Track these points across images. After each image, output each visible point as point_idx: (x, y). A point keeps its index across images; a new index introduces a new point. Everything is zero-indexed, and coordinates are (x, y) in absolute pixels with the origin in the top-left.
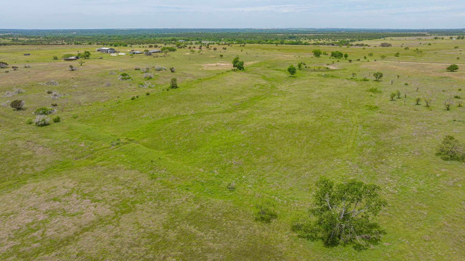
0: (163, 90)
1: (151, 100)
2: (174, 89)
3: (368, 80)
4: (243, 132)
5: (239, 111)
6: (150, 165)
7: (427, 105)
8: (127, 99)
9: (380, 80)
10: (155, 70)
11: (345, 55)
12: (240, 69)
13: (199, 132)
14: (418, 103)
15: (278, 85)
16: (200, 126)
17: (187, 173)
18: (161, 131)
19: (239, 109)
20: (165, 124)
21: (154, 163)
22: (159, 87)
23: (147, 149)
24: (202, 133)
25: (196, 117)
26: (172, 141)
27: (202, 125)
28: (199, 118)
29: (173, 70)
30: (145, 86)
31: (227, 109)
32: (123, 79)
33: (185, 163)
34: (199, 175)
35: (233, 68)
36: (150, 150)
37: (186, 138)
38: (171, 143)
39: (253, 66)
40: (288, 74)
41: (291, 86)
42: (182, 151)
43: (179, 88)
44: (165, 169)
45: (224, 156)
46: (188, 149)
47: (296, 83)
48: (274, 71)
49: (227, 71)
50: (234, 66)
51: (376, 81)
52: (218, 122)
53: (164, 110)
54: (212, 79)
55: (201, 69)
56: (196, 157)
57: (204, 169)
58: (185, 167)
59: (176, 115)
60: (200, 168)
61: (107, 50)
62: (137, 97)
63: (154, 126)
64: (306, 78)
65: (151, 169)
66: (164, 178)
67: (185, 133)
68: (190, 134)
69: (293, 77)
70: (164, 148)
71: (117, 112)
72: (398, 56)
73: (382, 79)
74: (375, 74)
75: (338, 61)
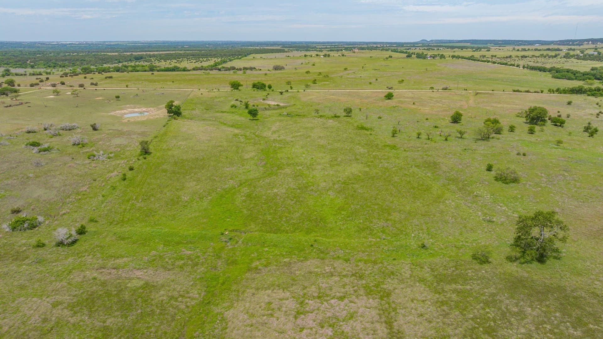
0: (139, 159)
2: (148, 156)
3: (339, 117)
5: (282, 172)
7: (428, 138)
9: (350, 115)
11: (268, 86)
12: (179, 116)
14: (419, 137)
16: (278, 197)
19: (275, 168)
29: (96, 127)
30: (101, 157)
31: (261, 171)
35: (169, 115)
39: (185, 109)
48: (222, 114)
49: (169, 121)
52: (286, 188)
69: (255, 120)
72: (316, 83)
73: (353, 114)
74: (344, 110)
75: (268, 94)
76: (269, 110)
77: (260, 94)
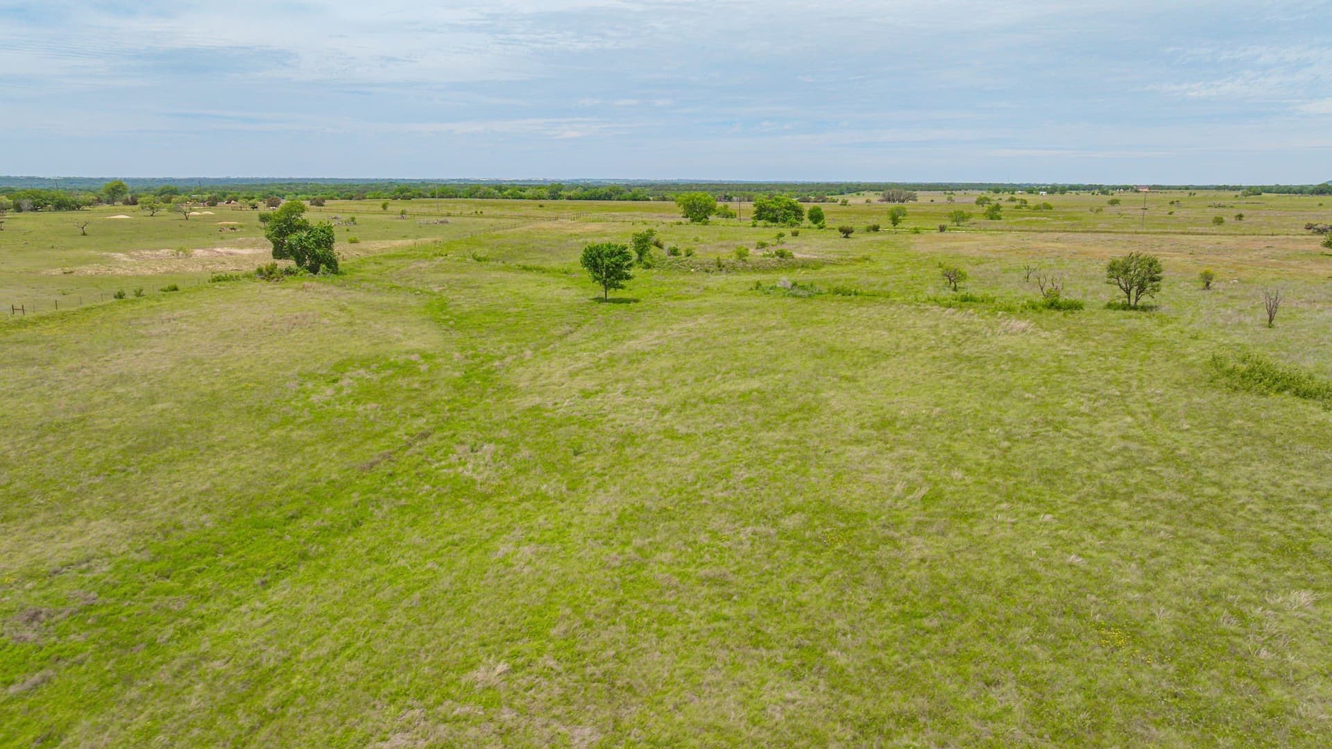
3: (1075, 307)
9: (1145, 299)
11: (811, 212)
12: (314, 270)
15: (521, 362)
35: (274, 263)
40: (587, 288)
41: (612, 361)
47: (643, 338)
48: (510, 276)
49: (218, 279)
50: (279, 253)
51: (1126, 307)
64: (690, 303)
69: (614, 301)
72: (999, 218)
73: (1163, 297)
74: (1112, 268)
75: (795, 234)
76: (732, 269)
77: (768, 233)
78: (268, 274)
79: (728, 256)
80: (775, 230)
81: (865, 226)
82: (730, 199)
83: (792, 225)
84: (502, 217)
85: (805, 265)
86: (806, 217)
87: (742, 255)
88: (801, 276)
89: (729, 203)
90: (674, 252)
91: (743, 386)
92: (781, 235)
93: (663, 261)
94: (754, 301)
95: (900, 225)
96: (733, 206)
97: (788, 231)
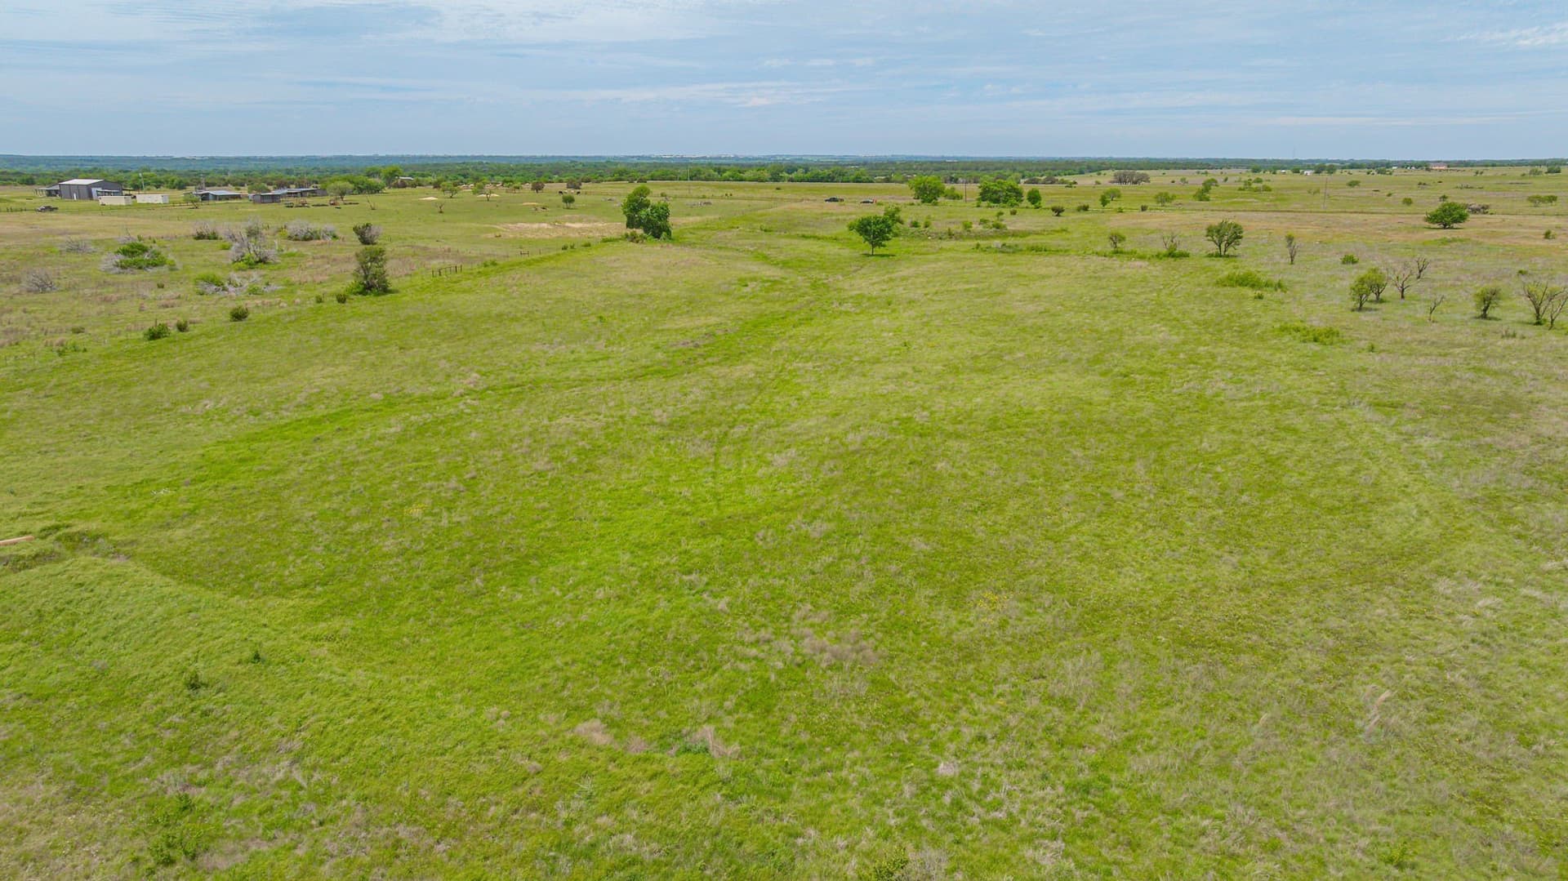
0: (319, 300)
1: (254, 340)
2: (370, 298)
3: (1184, 255)
4: (779, 460)
5: (715, 371)
6: (175, 719)
7: (1538, 317)
8: (122, 337)
9: (1230, 251)
10: (290, 238)
11: (1029, 193)
12: (657, 236)
13: (522, 470)
15: (838, 280)
16: (527, 441)
17: (483, 769)
18: (292, 474)
19: (710, 360)
20: (317, 440)
21: (207, 699)
22: (299, 292)
23: (172, 587)
24: (540, 474)
25: (497, 401)
26: (356, 527)
27: (539, 437)
28: (514, 404)
29: (367, 235)
30: (231, 289)
31: (643, 362)
32: (123, 267)
33: (455, 675)
34: (587, 786)
35: (629, 231)
36: (190, 593)
37: (449, 509)
38: (353, 544)
39: (705, 229)
40: (857, 246)
41: (890, 280)
42: (425, 587)
43: (396, 291)
44: (297, 745)
45: (722, 604)
46: (467, 577)
48: (796, 241)
49: (605, 241)
50: (630, 225)
51: (1218, 256)
52: (622, 417)
53: (319, 377)
54: (547, 264)
55: (491, 236)
56: (528, 626)
57: (610, 723)
58: (459, 712)
59: (385, 394)
60: (577, 711)
61: (89, 187)
62: (182, 328)
63: (247, 453)
64: (931, 257)
65: (178, 754)
66: (284, 840)
67: (438, 479)
68: (471, 485)
69: (879, 255)
70: (300, 579)
71: (42, 394)
72: (1208, 200)
74: (1209, 230)
75: (1014, 213)
76: (959, 237)
77: (990, 212)
78: (633, 238)
79: (957, 228)
80: (996, 209)
81: (1076, 206)
82: (956, 181)
83: (1012, 206)
84: (752, 199)
85: (1014, 234)
86: (1025, 197)
87: (967, 227)
88: (1010, 241)
89: (954, 185)
90: (915, 225)
91: (967, 287)
92: (1001, 214)
93: (906, 231)
94: (975, 255)
95: (1108, 205)
96: (959, 188)
97: (1007, 211)
